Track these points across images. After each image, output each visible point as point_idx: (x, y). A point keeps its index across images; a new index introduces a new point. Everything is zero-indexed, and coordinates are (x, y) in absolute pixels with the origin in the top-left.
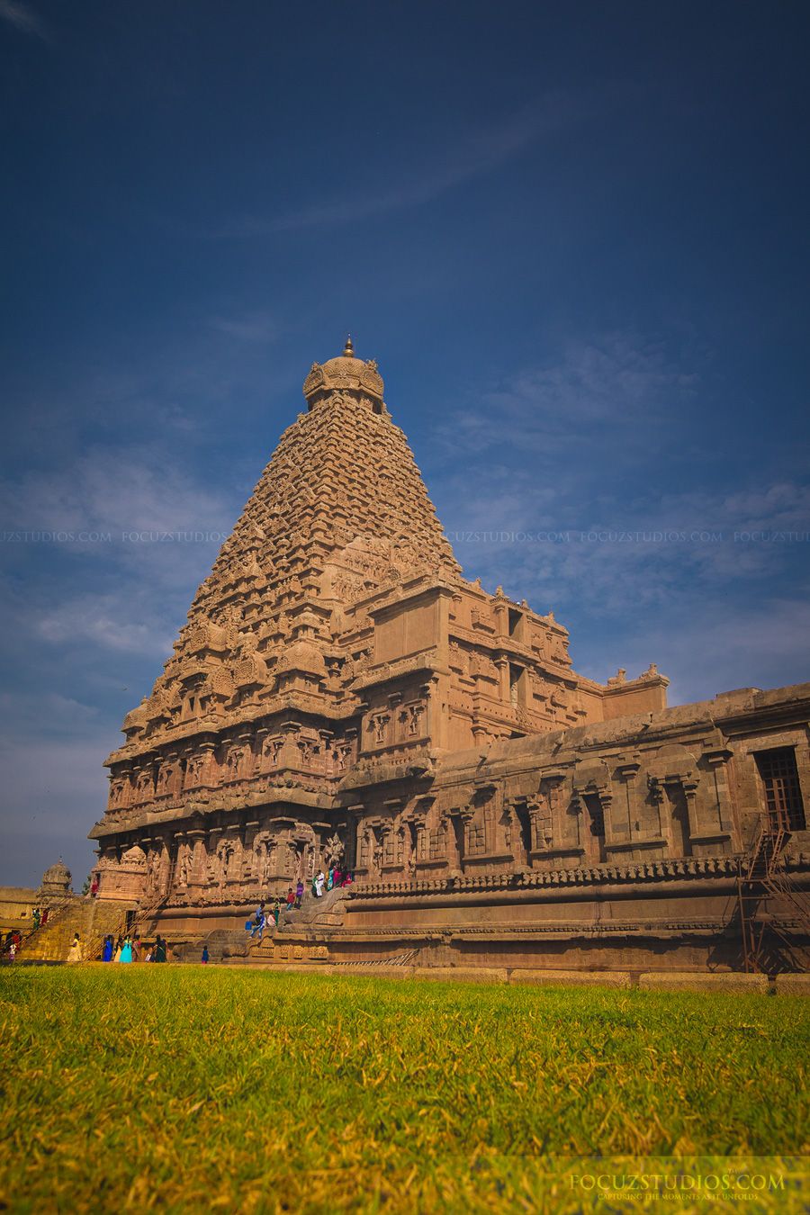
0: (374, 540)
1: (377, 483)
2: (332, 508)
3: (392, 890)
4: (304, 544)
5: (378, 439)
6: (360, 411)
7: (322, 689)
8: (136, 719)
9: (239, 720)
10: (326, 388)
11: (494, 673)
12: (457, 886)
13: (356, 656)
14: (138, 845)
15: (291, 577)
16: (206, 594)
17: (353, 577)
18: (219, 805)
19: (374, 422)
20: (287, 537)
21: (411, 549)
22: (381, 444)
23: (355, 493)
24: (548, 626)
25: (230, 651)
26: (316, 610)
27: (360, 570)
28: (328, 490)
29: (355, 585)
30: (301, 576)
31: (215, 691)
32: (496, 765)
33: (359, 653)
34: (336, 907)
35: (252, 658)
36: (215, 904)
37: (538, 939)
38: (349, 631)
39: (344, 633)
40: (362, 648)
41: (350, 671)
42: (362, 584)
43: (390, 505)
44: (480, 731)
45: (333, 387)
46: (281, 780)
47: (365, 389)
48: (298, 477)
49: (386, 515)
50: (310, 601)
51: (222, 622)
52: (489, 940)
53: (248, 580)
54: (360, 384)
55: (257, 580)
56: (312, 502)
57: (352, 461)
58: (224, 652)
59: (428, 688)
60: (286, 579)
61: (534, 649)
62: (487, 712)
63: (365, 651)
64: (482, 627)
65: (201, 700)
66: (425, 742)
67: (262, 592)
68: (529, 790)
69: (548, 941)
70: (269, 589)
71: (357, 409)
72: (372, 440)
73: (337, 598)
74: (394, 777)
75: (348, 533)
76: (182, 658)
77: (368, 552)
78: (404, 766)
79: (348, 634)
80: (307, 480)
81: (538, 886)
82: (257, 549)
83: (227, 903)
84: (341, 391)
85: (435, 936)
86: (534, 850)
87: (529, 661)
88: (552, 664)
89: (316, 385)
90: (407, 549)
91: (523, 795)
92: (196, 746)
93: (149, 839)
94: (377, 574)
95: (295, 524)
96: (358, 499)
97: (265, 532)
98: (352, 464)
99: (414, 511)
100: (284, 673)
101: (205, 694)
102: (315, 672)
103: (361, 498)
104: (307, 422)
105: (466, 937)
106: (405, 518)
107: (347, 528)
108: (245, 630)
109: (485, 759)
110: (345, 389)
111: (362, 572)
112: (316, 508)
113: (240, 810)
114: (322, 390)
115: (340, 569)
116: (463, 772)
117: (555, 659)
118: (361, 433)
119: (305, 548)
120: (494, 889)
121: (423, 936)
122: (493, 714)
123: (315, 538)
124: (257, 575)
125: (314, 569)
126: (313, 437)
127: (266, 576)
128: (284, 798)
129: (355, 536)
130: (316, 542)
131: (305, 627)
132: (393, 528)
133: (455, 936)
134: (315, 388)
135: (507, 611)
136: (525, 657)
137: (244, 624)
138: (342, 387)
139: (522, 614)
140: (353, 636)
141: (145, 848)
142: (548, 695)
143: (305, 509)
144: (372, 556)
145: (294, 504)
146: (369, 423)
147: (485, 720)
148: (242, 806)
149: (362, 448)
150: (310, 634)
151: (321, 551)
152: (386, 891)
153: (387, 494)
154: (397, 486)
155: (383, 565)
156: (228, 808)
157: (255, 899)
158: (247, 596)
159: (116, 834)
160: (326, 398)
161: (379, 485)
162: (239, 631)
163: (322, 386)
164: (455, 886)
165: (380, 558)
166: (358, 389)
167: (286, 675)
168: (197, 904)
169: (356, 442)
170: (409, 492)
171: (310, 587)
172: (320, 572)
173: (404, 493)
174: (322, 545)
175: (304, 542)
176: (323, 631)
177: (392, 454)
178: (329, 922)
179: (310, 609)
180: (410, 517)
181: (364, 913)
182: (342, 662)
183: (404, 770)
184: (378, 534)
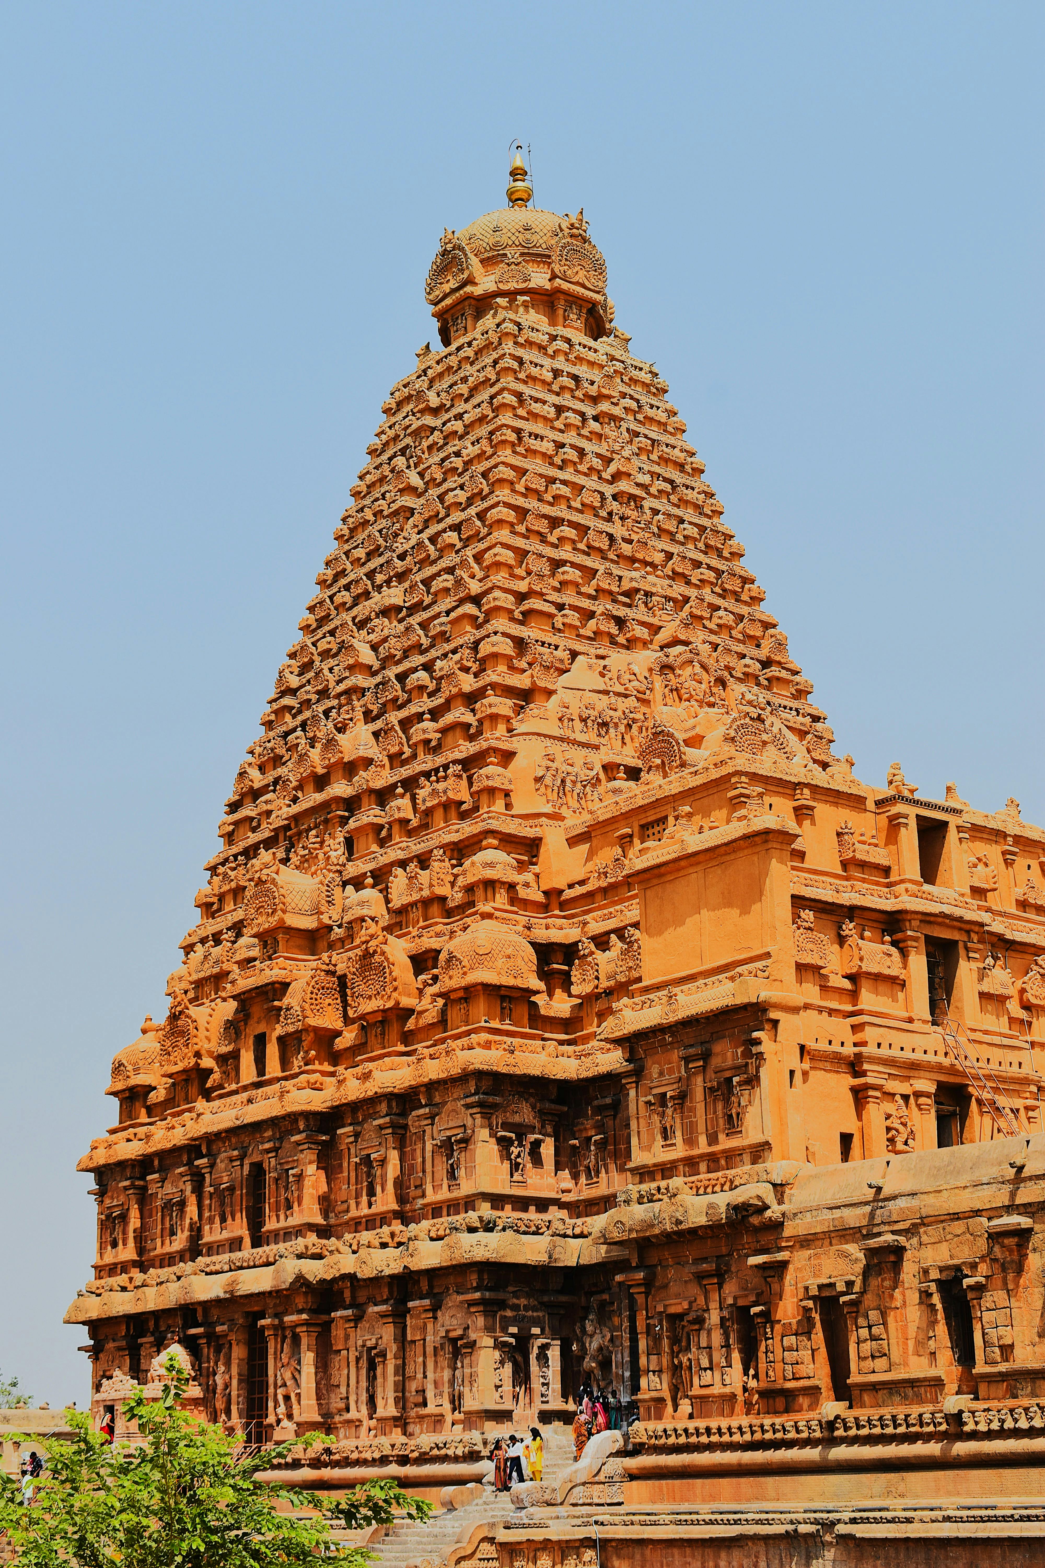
0: (617, 659)
1: (610, 514)
2: (521, 597)
3: (715, 1438)
4: (467, 688)
5: (604, 406)
6: (560, 344)
7: (537, 1019)
8: (137, 1070)
9: (371, 1088)
10: (478, 291)
11: (891, 965)
12: (839, 1433)
13: (601, 942)
14: (179, 1342)
15: (446, 767)
16: (256, 785)
17: (578, 755)
18: (347, 1263)
19: (592, 364)
20: (428, 667)
21: (698, 669)
22: (613, 418)
23: (565, 553)
24: (1005, 835)
25: (330, 928)
26: (508, 841)
27: (591, 737)
28: (508, 556)
29: (585, 774)
30: (469, 764)
31: (312, 1021)
32: (902, 1203)
33: (608, 933)
34: (608, 1470)
35: (383, 953)
36: (358, 1463)
37: (993, 1535)
38: (582, 883)
39: (571, 886)
40: (612, 924)
41: (591, 975)
42: (598, 768)
43: (646, 563)
44: (871, 1093)
45: (493, 287)
46: (472, 1217)
47: (565, 286)
48: (436, 518)
49: (637, 590)
50: (494, 825)
51: (304, 860)
52: (904, 1536)
53: (350, 769)
54: (554, 277)
55: (372, 768)
56: (475, 587)
57: (553, 472)
58: (317, 930)
59: (758, 1042)
60: (437, 770)
61: (978, 892)
62: (884, 1052)
63: (619, 932)
64: (863, 865)
65: (280, 1039)
66: (759, 1151)
67: (382, 796)
68: (964, 1255)
69: (1010, 1539)
70: (400, 790)
71: (553, 338)
72: (590, 411)
73: (548, 809)
74: (702, 1220)
75: (559, 653)
76: (220, 932)
77: (606, 692)
78: (722, 1200)
79: (579, 890)
80: (456, 528)
81: (990, 1435)
82: (363, 691)
83: (384, 1461)
84: (512, 295)
85: (803, 1529)
86: (980, 1368)
87: (967, 927)
88: (1019, 918)
89: (453, 284)
90: (689, 670)
91: (956, 1262)
92: (281, 1139)
93: (200, 1330)
94: (627, 738)
95: (444, 637)
96: (574, 565)
97: (374, 648)
98: (552, 481)
99: (697, 564)
100: (455, 990)
101: (291, 1029)
102: (519, 983)
103: (580, 559)
104: (441, 375)
105: (861, 1531)
106: (678, 590)
107: (553, 639)
108: (358, 883)
109: (879, 1189)
110: (522, 292)
111: (595, 740)
112: (488, 602)
113: (392, 1276)
114: (469, 297)
115: (548, 742)
116: (837, 1213)
117: (1023, 905)
118: (566, 400)
119: (471, 699)
120: (911, 1438)
121: (780, 1529)
122: (895, 1053)
123: (491, 676)
124: (369, 754)
125: (495, 750)
126: (459, 417)
127: (391, 757)
128: (480, 1254)
129: (574, 654)
130: (493, 686)
131: (490, 885)
132: (655, 621)
133: (841, 1529)
134: (454, 291)
135: (913, 824)
136: (960, 919)
137: (353, 870)
138: (512, 285)
139: (946, 824)
140: (590, 896)
141: (191, 1345)
142: (1013, 991)
143: (461, 602)
144: (613, 699)
145: (437, 585)
146: (581, 371)
147: (881, 1068)
148: (395, 1268)
149: (570, 438)
150: (501, 899)
151: (503, 706)
152: (704, 1439)
153: (635, 537)
154: (655, 512)
155: (639, 716)
156: (365, 1273)
157: (443, 1452)
158: (352, 804)
159: (125, 1316)
160: (479, 315)
161: (616, 518)
162: (345, 884)
163: (468, 289)
164: (837, 1433)
165: (632, 702)
166: (548, 286)
167: (461, 994)
168: (318, 1459)
169: (559, 424)
170: (682, 521)
171: (491, 791)
172: (507, 757)
173: (671, 526)
174: (509, 691)
175: (468, 683)
176: (527, 885)
177: (637, 434)
178: (596, 1501)
179: (495, 842)
180: (688, 583)
181: (664, 1482)
182: (570, 952)
183: (723, 1209)
184: (621, 640)
